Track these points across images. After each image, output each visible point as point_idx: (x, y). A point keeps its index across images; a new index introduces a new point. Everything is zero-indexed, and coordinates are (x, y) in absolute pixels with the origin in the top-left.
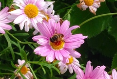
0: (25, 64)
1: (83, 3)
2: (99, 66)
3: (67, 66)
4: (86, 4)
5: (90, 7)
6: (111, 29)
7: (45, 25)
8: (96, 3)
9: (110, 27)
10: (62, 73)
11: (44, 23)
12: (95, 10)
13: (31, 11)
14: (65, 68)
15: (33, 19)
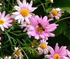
0: (18, 50)
1: (52, 14)
2: (63, 46)
3: (43, 50)
4: (53, 15)
5: (55, 16)
6: (65, 33)
7: (33, 19)
8: (59, 14)
9: (65, 32)
10: (40, 54)
11: (33, 18)
12: (59, 18)
13: (24, 12)
14: (42, 51)
15: (26, 17)
